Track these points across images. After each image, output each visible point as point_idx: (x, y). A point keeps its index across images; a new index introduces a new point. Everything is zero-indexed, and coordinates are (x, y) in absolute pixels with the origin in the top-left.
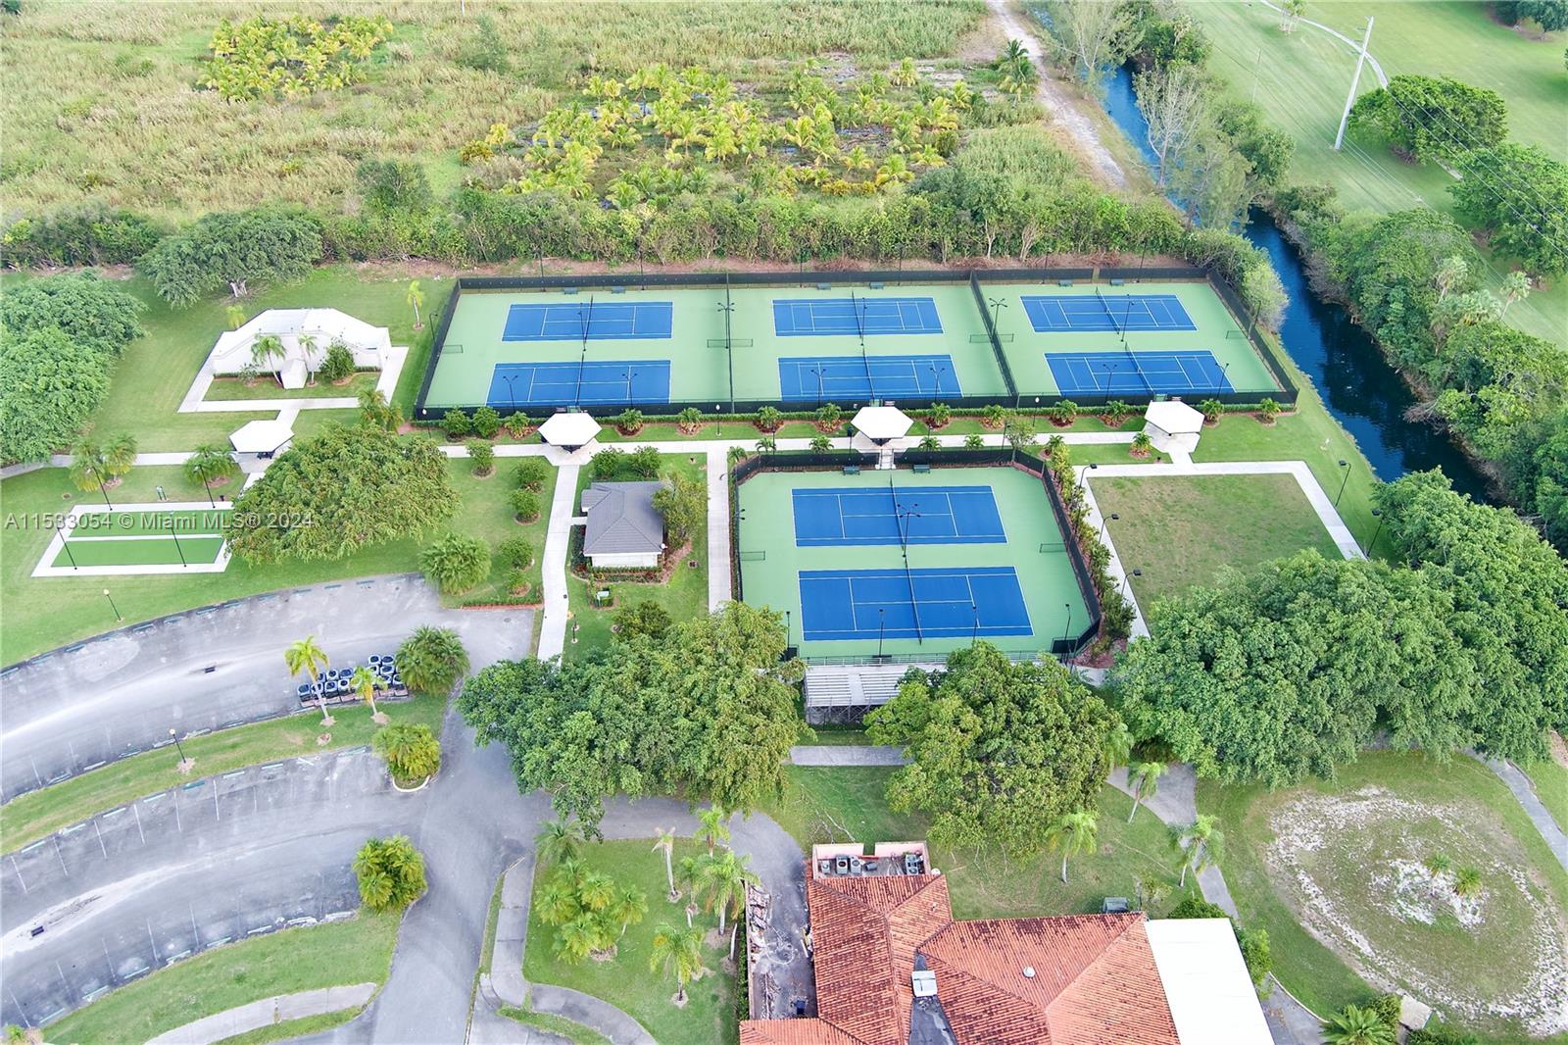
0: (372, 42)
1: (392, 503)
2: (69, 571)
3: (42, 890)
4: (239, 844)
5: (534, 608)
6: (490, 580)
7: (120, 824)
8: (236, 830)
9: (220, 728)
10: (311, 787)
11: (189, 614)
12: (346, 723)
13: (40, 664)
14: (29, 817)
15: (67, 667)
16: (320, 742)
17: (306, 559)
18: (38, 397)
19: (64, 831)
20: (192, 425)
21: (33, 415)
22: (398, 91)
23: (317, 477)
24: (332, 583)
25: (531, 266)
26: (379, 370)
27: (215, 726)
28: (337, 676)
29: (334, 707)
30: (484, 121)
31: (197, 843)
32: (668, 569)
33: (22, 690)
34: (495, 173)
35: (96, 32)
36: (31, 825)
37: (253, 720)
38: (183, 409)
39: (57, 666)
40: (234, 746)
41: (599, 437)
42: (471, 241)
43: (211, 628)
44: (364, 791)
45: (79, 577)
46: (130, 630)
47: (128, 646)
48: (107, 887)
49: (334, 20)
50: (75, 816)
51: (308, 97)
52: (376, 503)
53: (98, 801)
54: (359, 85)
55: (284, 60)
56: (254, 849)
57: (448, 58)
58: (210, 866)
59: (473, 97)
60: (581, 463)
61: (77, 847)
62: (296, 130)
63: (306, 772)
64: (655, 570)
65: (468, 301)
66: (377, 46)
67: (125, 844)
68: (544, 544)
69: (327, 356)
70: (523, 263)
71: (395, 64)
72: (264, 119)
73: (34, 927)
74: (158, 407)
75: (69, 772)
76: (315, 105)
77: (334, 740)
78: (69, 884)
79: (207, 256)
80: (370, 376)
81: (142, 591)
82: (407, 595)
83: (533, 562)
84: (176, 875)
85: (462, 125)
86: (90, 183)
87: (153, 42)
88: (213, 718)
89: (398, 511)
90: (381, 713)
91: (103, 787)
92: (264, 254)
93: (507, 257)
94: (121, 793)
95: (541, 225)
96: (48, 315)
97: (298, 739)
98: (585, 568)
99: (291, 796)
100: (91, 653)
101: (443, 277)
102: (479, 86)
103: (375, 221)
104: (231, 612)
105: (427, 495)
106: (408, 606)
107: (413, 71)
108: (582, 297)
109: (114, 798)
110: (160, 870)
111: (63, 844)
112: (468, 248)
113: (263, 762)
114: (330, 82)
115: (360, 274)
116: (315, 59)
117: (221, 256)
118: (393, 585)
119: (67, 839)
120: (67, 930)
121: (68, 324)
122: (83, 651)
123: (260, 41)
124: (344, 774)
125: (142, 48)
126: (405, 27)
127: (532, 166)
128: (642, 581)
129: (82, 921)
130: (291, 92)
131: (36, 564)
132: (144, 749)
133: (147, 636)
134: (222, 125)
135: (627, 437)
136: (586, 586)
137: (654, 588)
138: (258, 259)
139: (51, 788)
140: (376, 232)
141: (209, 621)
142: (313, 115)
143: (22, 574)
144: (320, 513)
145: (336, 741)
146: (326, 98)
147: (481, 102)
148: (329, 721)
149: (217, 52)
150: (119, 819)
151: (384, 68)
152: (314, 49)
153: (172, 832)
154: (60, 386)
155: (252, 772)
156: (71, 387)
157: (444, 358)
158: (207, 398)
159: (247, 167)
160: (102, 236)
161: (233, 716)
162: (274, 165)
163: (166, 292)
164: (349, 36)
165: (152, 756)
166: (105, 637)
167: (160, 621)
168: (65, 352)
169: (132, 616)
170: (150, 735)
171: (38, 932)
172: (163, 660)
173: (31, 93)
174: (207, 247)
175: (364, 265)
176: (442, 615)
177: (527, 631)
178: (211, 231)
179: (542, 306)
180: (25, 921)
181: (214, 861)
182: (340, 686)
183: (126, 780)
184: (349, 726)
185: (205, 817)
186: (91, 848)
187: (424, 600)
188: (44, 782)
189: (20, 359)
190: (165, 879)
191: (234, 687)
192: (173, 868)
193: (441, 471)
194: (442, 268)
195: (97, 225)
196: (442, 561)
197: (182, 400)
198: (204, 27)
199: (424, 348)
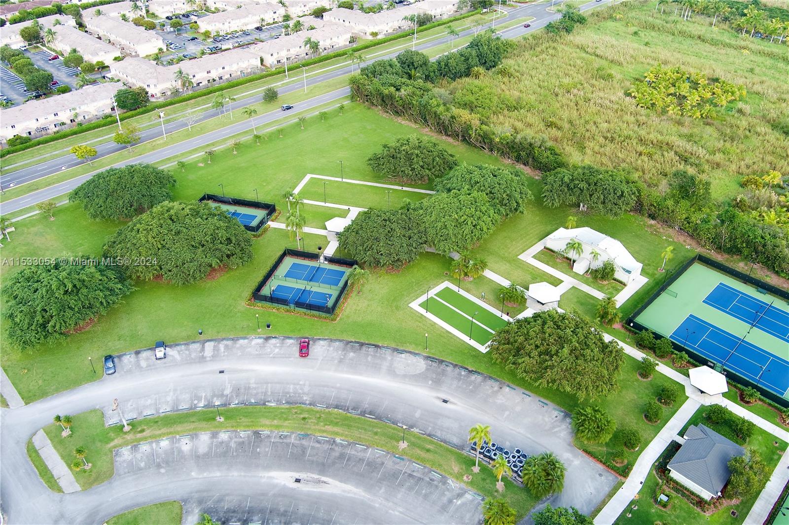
0: (730, 98)
1: (579, 373)
2: (422, 311)
3: (313, 461)
4: (396, 504)
5: (620, 478)
6: (607, 444)
7: (359, 454)
8: (399, 496)
9: (429, 435)
10: (445, 500)
11: (455, 366)
12: (483, 476)
13: (383, 350)
14: (331, 423)
15: (392, 359)
16: (465, 478)
17: (520, 376)
18: (459, 224)
19: (338, 440)
20: (520, 267)
21: (451, 232)
22: (728, 131)
23: (550, 336)
24: (527, 392)
25: (746, 265)
26: (625, 285)
27: (428, 433)
28: (494, 448)
29: (484, 463)
30: (769, 166)
31: (381, 489)
32: (715, 507)
33: (369, 358)
34: (758, 198)
35: (598, 52)
36: (329, 427)
37: (445, 442)
38: (521, 257)
39: (388, 355)
40: (428, 451)
41: (724, 395)
42: (718, 235)
43: (460, 380)
44: (467, 521)
45: (425, 317)
46: (427, 358)
47: (420, 365)
48: (334, 481)
49: (717, 80)
50: (346, 436)
51: (678, 117)
52: (570, 368)
53: (359, 436)
54: (709, 120)
55: (678, 94)
56: (401, 512)
57: (768, 122)
58: (377, 505)
59: (771, 149)
60: (704, 404)
61: (338, 450)
62: (661, 134)
63: (448, 490)
64: (706, 502)
65: (697, 269)
66: (731, 102)
67: (354, 466)
68: (650, 441)
69: (602, 265)
70: (742, 260)
71: (736, 115)
72: (650, 122)
73: (298, 477)
74: (511, 249)
75: (359, 412)
76: (680, 123)
77: (471, 482)
78: (323, 467)
79: (574, 186)
80: (618, 285)
81: (445, 340)
82: (559, 424)
83: (637, 449)
84: (362, 498)
85: (754, 163)
86: (550, 125)
87: (620, 64)
88: (430, 428)
89: (578, 379)
90: (503, 483)
91: (365, 430)
92: (602, 197)
93: (734, 253)
94: (370, 439)
95: (764, 246)
96: (487, 186)
97: (456, 468)
98: (664, 473)
99: (434, 497)
100: (405, 359)
101: (691, 248)
102: (777, 144)
103: (670, 203)
104: (473, 377)
105: (600, 377)
106: (555, 430)
107: (744, 123)
108: (767, 298)
109: (366, 439)
110: (358, 490)
111: (333, 446)
112: (714, 239)
113: (434, 469)
114: (694, 113)
115: (648, 226)
116: (694, 98)
117: (581, 189)
118: (556, 413)
119: (337, 445)
120: (307, 489)
121: (493, 193)
122: (403, 355)
123: (671, 80)
124: (463, 504)
125: (613, 66)
126: (753, 96)
127: (782, 204)
128: (694, 504)
129: (315, 490)
130: (671, 112)
131: (414, 300)
132: (393, 423)
133: (431, 366)
134: (628, 118)
135: (743, 403)
136: (658, 484)
137: (698, 514)
138: (598, 198)
139: (349, 415)
140: (668, 208)
141: (461, 375)
142: (674, 129)
143: (405, 302)
144: (540, 356)
145: (472, 483)
146: (687, 121)
147: (773, 153)
148: (476, 469)
149: (647, 79)
150: (360, 451)
151: (728, 115)
152: (696, 93)
153: (375, 475)
154: (469, 223)
155: (426, 470)
156: (474, 226)
157: (664, 296)
158: (534, 257)
159: (626, 144)
160: (536, 154)
161: (439, 434)
162: (640, 148)
163: (545, 196)
164: (718, 91)
165: (394, 429)
166: (415, 354)
167: (441, 362)
168: (482, 208)
169: (433, 351)
170: (400, 417)
171: (298, 481)
172: (430, 382)
173: (553, 72)
174: (577, 182)
175: (653, 222)
176: (569, 447)
177: (607, 490)
178: (583, 174)
179: (739, 292)
180: (298, 472)
181: (381, 504)
182: (492, 455)
183: (376, 433)
184: (484, 480)
185: (393, 479)
186: (342, 456)
187: (565, 433)
188: (348, 409)
189: (462, 203)
190: (356, 497)
191: (449, 418)
192: (363, 494)
193: (617, 367)
194: (694, 243)
195: (537, 149)
196: (585, 420)
197: (523, 251)
198: (648, 64)
199: (657, 284)
